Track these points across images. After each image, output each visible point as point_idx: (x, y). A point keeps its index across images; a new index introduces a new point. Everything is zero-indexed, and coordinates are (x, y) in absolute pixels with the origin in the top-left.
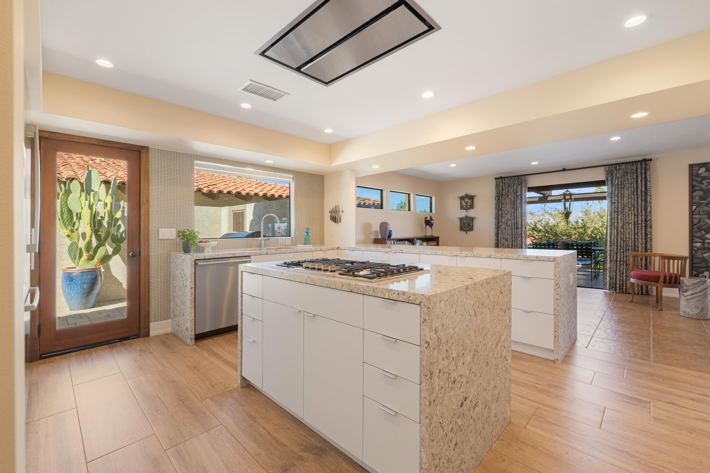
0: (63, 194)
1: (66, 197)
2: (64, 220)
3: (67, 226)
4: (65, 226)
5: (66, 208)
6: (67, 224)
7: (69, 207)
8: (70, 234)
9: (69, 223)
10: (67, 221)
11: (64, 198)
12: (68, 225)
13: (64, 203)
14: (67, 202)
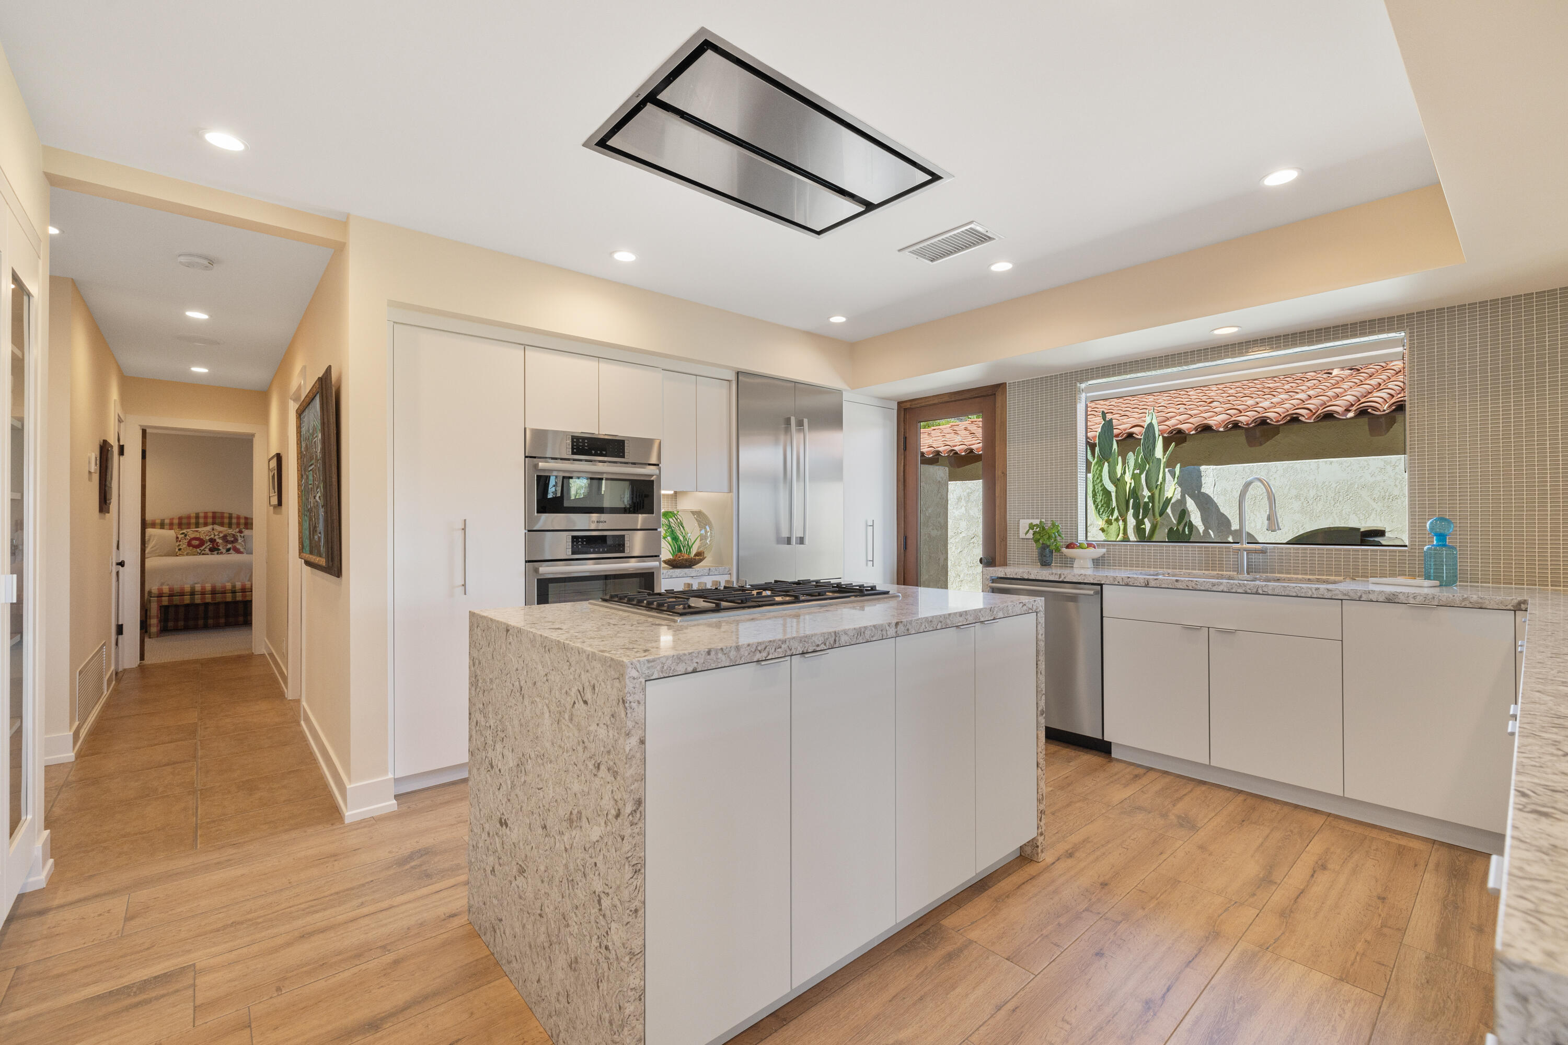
0: (1096, 463)
1: (1099, 468)
2: (1098, 505)
3: (1102, 514)
4: (1099, 515)
5: (1100, 485)
6: (1101, 511)
7: (1106, 486)
8: (1105, 526)
9: (1104, 510)
10: (1102, 506)
11: (1097, 469)
12: (1103, 512)
13: (1098, 478)
14: (1101, 476)
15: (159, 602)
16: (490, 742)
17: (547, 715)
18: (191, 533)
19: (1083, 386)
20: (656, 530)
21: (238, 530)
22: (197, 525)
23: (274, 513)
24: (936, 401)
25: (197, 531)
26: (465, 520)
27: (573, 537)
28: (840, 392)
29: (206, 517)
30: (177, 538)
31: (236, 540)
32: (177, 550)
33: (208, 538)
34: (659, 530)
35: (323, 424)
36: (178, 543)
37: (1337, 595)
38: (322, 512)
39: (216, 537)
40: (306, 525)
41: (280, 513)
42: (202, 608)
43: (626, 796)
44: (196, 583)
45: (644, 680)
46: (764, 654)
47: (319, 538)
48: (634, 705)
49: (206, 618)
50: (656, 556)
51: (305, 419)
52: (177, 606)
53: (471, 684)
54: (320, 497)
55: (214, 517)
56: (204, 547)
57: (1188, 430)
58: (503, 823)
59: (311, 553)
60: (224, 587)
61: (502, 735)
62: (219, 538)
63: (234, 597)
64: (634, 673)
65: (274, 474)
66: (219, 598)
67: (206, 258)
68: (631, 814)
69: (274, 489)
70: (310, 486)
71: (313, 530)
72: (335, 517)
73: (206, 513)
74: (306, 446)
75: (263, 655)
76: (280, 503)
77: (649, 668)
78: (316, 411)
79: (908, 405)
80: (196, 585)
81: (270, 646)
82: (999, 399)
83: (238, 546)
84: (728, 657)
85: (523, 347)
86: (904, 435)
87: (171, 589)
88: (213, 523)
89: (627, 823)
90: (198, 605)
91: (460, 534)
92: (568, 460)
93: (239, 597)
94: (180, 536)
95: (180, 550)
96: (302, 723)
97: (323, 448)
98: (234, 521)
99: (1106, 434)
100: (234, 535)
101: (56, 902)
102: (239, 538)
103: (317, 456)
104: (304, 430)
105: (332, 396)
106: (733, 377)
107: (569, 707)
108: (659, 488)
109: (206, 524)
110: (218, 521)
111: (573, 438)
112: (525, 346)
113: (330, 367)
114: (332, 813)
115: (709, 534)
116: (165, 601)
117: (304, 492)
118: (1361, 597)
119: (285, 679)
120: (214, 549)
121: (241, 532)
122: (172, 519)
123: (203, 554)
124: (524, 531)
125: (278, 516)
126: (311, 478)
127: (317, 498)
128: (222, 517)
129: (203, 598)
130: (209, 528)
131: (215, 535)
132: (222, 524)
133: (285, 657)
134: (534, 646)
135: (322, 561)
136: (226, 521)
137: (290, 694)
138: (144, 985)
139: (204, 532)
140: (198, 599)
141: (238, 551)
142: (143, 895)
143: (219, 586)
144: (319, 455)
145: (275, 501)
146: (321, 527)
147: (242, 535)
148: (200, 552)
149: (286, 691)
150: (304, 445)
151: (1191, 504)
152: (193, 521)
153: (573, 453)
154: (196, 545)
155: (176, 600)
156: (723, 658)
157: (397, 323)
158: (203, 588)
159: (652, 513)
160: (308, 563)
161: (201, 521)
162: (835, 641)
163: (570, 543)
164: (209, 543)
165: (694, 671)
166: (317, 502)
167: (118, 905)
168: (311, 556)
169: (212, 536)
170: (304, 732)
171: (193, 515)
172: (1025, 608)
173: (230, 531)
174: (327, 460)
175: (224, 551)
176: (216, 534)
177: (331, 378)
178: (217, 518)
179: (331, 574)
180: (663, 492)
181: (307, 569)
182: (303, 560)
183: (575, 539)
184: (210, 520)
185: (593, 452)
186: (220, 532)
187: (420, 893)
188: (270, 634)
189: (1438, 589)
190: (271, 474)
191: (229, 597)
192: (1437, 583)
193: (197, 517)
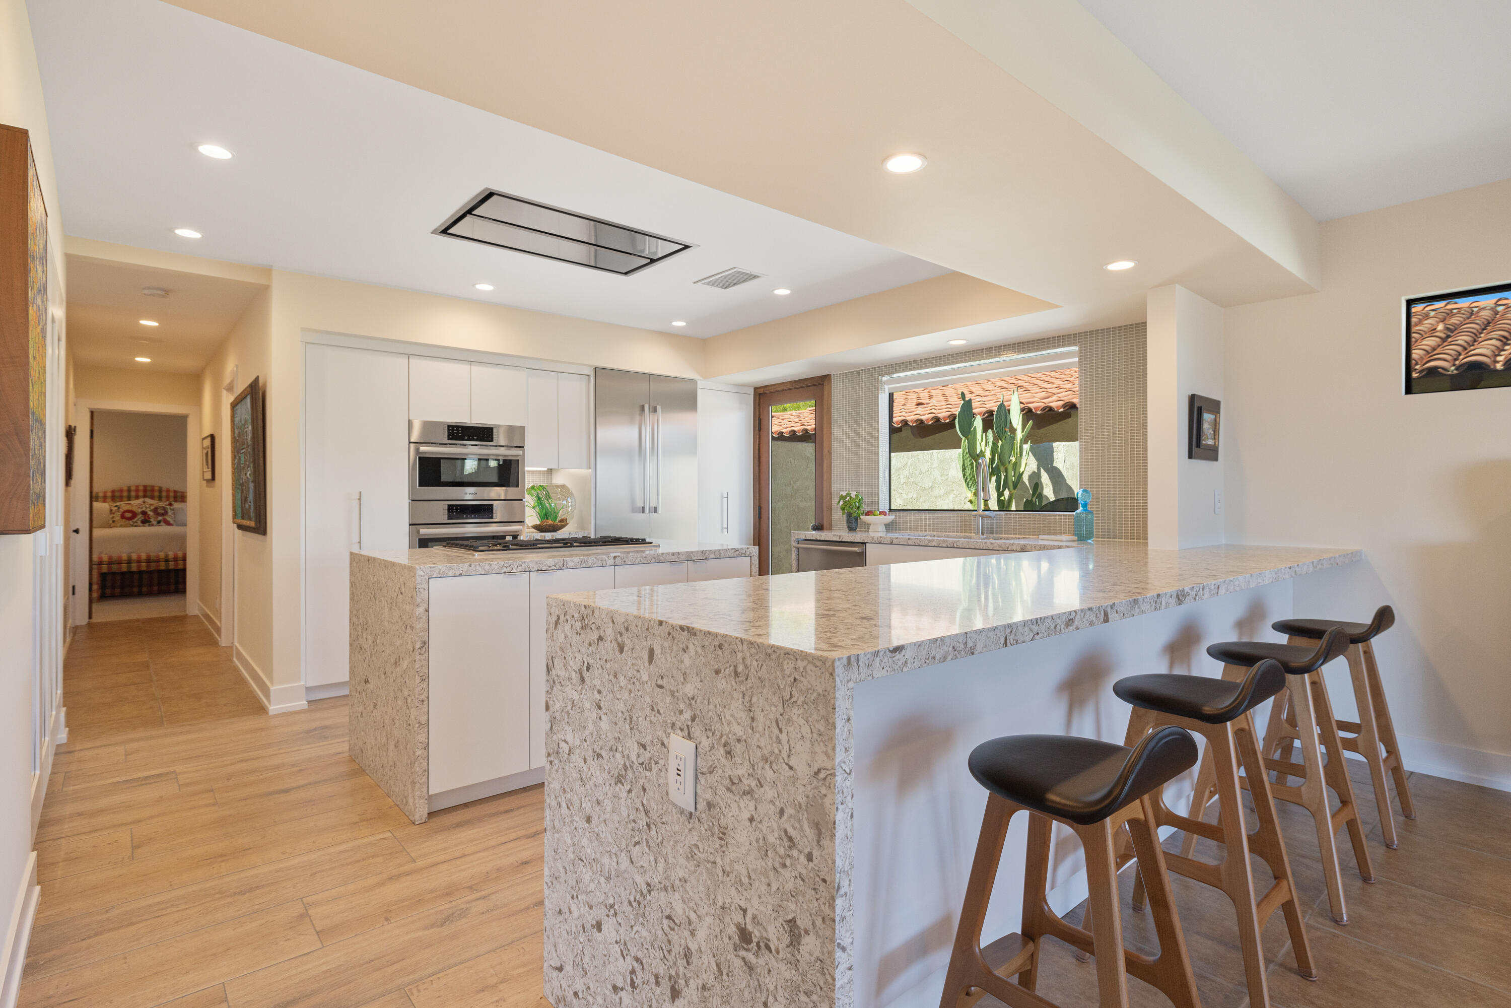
6: (970, 484)
9: (973, 483)
12: (971, 485)
15: (99, 569)
16: (360, 633)
17: (386, 607)
18: (124, 505)
19: (885, 378)
20: (522, 500)
21: (167, 503)
22: (129, 498)
23: (207, 486)
24: (781, 388)
25: (129, 504)
26: (360, 492)
27: (449, 506)
28: (695, 381)
29: (137, 490)
30: (111, 510)
31: (166, 513)
32: (111, 522)
33: (140, 510)
34: (524, 500)
35: (253, 419)
36: (112, 516)
37: (995, 547)
38: (252, 486)
39: (148, 509)
40: (239, 496)
41: (213, 487)
42: (136, 576)
43: (417, 639)
44: (132, 553)
45: (427, 578)
46: (509, 569)
47: (250, 506)
48: (421, 590)
49: (140, 586)
50: (521, 522)
51: (238, 412)
52: (114, 574)
53: (351, 599)
54: (250, 474)
55: (145, 491)
56: (136, 519)
57: (1057, 408)
58: (367, 682)
59: (243, 518)
60: (158, 556)
61: (366, 626)
62: (151, 511)
63: (167, 565)
64: (421, 573)
65: (207, 452)
66: (153, 566)
67: (163, 290)
68: (420, 648)
69: (207, 464)
70: (242, 465)
71: (245, 500)
72: (262, 490)
73: (137, 486)
74: (239, 433)
75: (197, 616)
76: (213, 478)
77: (431, 571)
78: (247, 408)
79: (761, 391)
80: (132, 554)
81: (204, 607)
82: (826, 387)
83: (168, 519)
84: (484, 569)
85: (407, 356)
86: (759, 417)
87: (110, 558)
88: (145, 496)
89: (417, 653)
90: (133, 573)
91: (356, 503)
92: (445, 444)
93: (172, 565)
94: (114, 509)
95: (113, 521)
96: (235, 660)
97: (253, 438)
98: (164, 494)
99: (966, 413)
100: (164, 508)
101: (77, 748)
102: (169, 511)
103: (247, 443)
104: (237, 420)
105: (259, 399)
106: (591, 372)
107: (395, 598)
108: (524, 466)
109: (137, 497)
110: (149, 494)
111: (449, 426)
112: (409, 356)
113: (258, 377)
114: (261, 710)
115: (570, 504)
116: (105, 569)
117: (237, 470)
118: (1008, 548)
119: (218, 630)
120: (146, 521)
121: (170, 505)
122: (105, 493)
123: (136, 526)
124: (408, 501)
125: (211, 489)
126: (243, 459)
127: (248, 475)
128: (153, 491)
129: (139, 567)
130: (140, 501)
131: (146, 508)
132: (152, 498)
133: (218, 613)
134: (380, 567)
135: (252, 524)
136: (156, 494)
137: (223, 642)
138: (146, 778)
139: (136, 504)
140: (134, 567)
141: (168, 523)
142: (135, 745)
143: (153, 555)
144: (250, 442)
145: (208, 476)
146: (251, 498)
147: (172, 508)
148: (132, 523)
149: (219, 639)
150: (237, 431)
151: (1045, 478)
152: (125, 494)
153: (449, 439)
154: (129, 517)
155: (115, 568)
156: (480, 569)
157: (308, 343)
158: (139, 557)
159: (517, 486)
160: (240, 527)
161: (133, 494)
162: (563, 565)
163: (447, 511)
164: (141, 516)
165: (460, 575)
166: (248, 478)
167: (120, 750)
168: (243, 521)
169: (144, 509)
170: (238, 667)
171: (125, 488)
172: (738, 552)
173: (161, 504)
174: (256, 446)
175: (155, 523)
176: (148, 506)
177: (258, 384)
178: (148, 492)
179: (259, 534)
180: (527, 469)
181: (239, 532)
182: (235, 525)
183: (450, 508)
184: (141, 494)
185: (466, 437)
186: (151, 505)
187: (318, 744)
188: (203, 596)
189: (1076, 543)
190: (205, 451)
191: (162, 566)
192: (1076, 538)
193: (129, 490)
